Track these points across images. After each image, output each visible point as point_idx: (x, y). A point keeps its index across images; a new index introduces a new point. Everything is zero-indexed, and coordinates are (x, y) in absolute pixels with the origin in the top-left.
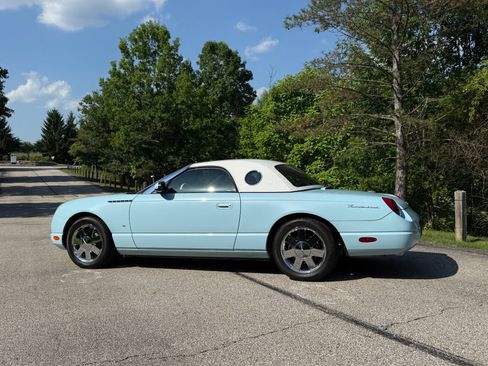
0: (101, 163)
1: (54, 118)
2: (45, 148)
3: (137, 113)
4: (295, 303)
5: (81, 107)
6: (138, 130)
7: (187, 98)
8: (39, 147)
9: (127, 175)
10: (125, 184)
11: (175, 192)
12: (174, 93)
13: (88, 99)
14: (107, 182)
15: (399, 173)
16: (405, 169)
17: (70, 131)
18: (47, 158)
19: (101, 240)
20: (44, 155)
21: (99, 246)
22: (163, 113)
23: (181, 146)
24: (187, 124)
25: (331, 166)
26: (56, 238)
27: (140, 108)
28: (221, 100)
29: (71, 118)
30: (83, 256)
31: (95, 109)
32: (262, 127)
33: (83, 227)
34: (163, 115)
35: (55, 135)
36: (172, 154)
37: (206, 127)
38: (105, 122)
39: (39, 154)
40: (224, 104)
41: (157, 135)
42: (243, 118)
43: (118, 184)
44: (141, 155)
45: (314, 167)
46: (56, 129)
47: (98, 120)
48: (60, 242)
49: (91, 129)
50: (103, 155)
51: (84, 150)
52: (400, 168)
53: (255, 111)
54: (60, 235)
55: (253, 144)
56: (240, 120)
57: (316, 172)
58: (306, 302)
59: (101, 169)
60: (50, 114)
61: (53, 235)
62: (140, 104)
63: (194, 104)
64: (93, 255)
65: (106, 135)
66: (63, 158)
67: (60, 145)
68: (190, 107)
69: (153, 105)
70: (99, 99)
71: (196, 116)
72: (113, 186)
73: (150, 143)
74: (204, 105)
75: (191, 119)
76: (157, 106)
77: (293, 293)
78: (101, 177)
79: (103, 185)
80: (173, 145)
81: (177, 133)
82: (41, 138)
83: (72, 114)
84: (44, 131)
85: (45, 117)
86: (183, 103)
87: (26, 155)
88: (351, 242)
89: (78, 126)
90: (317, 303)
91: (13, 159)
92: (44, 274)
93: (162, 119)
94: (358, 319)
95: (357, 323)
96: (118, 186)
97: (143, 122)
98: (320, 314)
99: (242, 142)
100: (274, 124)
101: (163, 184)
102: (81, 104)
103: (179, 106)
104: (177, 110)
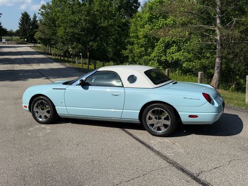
0: (52, 44)
1: (25, 17)
2: (21, 34)
3: (72, 17)
4: (152, 154)
5: (40, 12)
6: (72, 26)
7: (100, 7)
8: (17, 33)
9: (67, 51)
10: (66, 57)
11: (89, 85)
12: (92, 5)
13: (43, 7)
14: (56, 55)
15: (217, 60)
16: (221, 58)
17: (35, 25)
18: (22, 40)
19: (50, 109)
20: (21, 38)
21: (48, 112)
22: (87, 16)
23: (97, 35)
24: (100, 23)
25: (181, 50)
26: (26, 107)
27: (73, 13)
28: (120, 8)
29: (35, 17)
30: (40, 117)
31: (47, 14)
32: (143, 26)
33: (40, 101)
34: (86, 18)
35: (27, 26)
36: (91, 40)
37: (111, 25)
38: (53, 21)
39: (18, 37)
40: (121, 10)
41: (83, 30)
42: (132, 18)
43: (62, 56)
44: (74, 41)
45: (171, 51)
46: (27, 23)
47: (50, 19)
48: (28, 109)
49: (46, 25)
50: (54, 39)
51: (43, 37)
52: (218, 57)
53: (139, 16)
54: (28, 105)
55: (137, 36)
56: (131, 20)
57: (173, 53)
58: (158, 153)
59: (53, 47)
60: (23, 15)
61: (24, 105)
62: (73, 12)
63: (104, 11)
64: (46, 117)
65: (54, 28)
66: (31, 40)
67: (29, 32)
68: (101, 13)
69: (80, 12)
70: (50, 7)
71: (105, 18)
72: (59, 58)
73: (79, 34)
74: (109, 12)
75: (102, 20)
76: (83, 12)
77: (152, 145)
78: (53, 52)
79: (53, 57)
80: (92, 36)
81: (94, 28)
82: (19, 28)
83: (35, 14)
84: (20, 24)
85: (21, 16)
86: (97, 10)
87: (10, 38)
88: (184, 117)
89: (39, 22)
90: (164, 155)
91: (4, 41)
92: (19, 128)
93: (85, 20)
94: (185, 167)
95: (183, 170)
96: (62, 58)
97: (75, 22)
98: (164, 163)
99: (131, 35)
100: (150, 25)
101: (82, 81)
102: (40, 10)
103: (96, 13)
104: (94, 15)
